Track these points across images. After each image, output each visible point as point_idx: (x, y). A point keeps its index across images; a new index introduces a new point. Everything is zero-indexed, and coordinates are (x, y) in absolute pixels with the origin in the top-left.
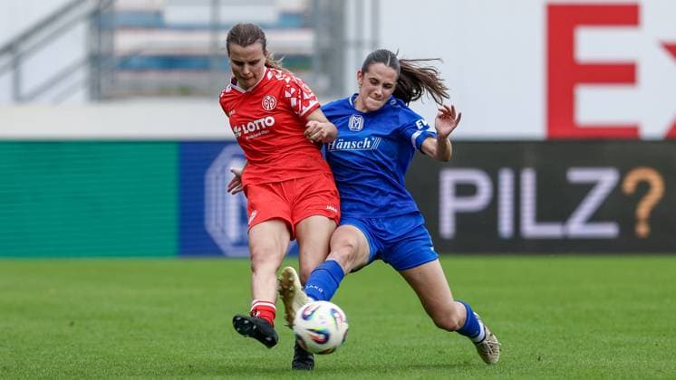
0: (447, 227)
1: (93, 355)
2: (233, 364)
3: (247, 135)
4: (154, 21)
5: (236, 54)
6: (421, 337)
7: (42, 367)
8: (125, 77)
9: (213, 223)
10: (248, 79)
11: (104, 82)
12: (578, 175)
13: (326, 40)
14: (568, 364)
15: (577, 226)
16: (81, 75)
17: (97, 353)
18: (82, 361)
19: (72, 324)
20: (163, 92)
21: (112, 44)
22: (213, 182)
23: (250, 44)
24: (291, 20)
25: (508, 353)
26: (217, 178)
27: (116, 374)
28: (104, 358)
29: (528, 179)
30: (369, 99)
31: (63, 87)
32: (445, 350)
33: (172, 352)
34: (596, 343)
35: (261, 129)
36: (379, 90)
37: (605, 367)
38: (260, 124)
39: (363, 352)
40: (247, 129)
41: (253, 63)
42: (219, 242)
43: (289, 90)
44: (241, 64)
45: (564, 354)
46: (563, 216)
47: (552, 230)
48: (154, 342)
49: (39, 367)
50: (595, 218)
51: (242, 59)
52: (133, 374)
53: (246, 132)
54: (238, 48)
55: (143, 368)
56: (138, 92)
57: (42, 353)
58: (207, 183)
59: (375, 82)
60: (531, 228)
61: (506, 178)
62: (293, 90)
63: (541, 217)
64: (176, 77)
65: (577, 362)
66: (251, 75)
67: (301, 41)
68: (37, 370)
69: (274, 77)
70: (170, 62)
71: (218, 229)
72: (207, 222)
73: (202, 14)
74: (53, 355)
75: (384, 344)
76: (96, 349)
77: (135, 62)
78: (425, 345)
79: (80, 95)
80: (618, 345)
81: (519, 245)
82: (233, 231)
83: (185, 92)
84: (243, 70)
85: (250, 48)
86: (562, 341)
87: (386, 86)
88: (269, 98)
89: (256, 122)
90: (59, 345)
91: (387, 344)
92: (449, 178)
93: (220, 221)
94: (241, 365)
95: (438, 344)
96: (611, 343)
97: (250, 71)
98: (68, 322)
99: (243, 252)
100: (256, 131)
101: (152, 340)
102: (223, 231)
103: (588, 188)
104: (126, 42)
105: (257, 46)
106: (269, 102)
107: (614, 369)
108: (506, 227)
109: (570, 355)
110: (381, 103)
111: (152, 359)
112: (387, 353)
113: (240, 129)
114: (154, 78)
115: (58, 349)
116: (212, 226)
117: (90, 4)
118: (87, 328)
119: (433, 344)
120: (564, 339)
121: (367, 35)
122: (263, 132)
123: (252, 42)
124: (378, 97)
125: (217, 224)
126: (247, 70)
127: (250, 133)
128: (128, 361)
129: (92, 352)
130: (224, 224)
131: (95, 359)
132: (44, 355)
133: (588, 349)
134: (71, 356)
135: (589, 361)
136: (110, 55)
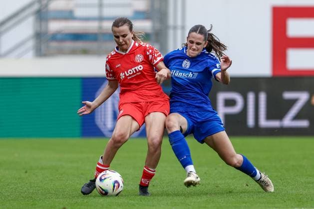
1: (37, 188)
3: (128, 76)
4: (69, 16)
6: (207, 179)
7: (10, 195)
8: (54, 44)
9: (99, 120)
11: (43, 47)
12: (288, 95)
13: (158, 25)
15: (288, 122)
16: (31, 44)
17: (39, 187)
18: (31, 191)
19: (26, 172)
20: (74, 52)
21: (47, 27)
23: (121, 26)
24: (140, 15)
25: (252, 187)
27: (49, 198)
28: (43, 190)
29: (263, 97)
32: (220, 186)
34: (297, 182)
35: (136, 72)
37: (302, 194)
38: (135, 70)
39: (177, 187)
40: (128, 73)
41: (124, 36)
42: (102, 130)
43: (148, 51)
44: (118, 37)
46: (280, 117)
47: (275, 124)
49: (9, 194)
50: (297, 117)
51: (118, 34)
52: (58, 198)
53: (127, 75)
55: (63, 195)
56: (61, 52)
57: (11, 187)
59: (192, 42)
60: (264, 123)
61: (251, 97)
62: (150, 51)
63: (269, 117)
64: (80, 45)
65: (287, 192)
67: (142, 26)
68: (8, 196)
69: (139, 44)
70: (77, 37)
71: (102, 123)
72: (96, 120)
73: (94, 12)
74: (16, 188)
76: (38, 185)
77: (59, 36)
78: (209, 183)
79: (31, 54)
80: (309, 183)
81: (258, 131)
82: (109, 124)
83: (85, 52)
85: (122, 28)
86: (280, 181)
87: (198, 44)
88: (139, 56)
89: (133, 69)
90: (20, 183)
92: (222, 97)
93: (103, 120)
95: (216, 182)
96: (305, 182)
97: (123, 40)
98: (24, 171)
100: (133, 74)
101: (67, 180)
102: (105, 125)
103: (293, 102)
104: (54, 26)
105: (125, 27)
106: (139, 58)
107: (307, 195)
108: (251, 122)
109: (284, 188)
113: (124, 74)
114: (69, 45)
115: (19, 185)
116: (99, 122)
117: (36, 7)
118: (34, 174)
119: (213, 182)
120: (281, 179)
121: (179, 23)
122: (137, 74)
123: (122, 25)
124: (194, 50)
125: (101, 121)
126: (121, 40)
127: (130, 75)
128: (55, 191)
129: (37, 186)
130: (105, 121)
131: (38, 190)
132: (12, 188)
133: (293, 185)
134: (25, 189)
135: (294, 191)
136: (46, 33)
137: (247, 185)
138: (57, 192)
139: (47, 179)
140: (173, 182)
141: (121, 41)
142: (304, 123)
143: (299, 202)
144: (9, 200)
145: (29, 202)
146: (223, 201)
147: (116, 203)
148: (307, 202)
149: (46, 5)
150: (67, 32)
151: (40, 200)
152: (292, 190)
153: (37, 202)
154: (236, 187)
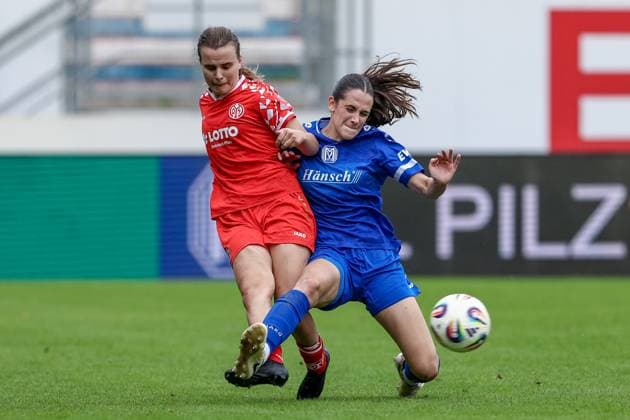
0: (444, 247)
1: (69, 384)
2: (217, 393)
4: (132, 28)
5: (208, 57)
7: (15, 396)
8: (103, 88)
9: (196, 243)
10: (220, 85)
11: (80, 94)
12: (582, 192)
13: (315, 49)
14: (574, 392)
15: (582, 246)
16: (56, 86)
17: (73, 381)
18: (58, 389)
19: (46, 350)
20: (143, 104)
21: (88, 53)
22: (196, 200)
23: (221, 46)
24: (278, 27)
25: (510, 381)
26: (200, 196)
27: (94, 403)
28: (81, 386)
29: (531, 196)
30: (345, 127)
31: (36, 98)
33: (153, 379)
34: (602, 370)
35: (225, 139)
36: (356, 118)
37: (612, 396)
38: (224, 133)
40: (212, 137)
41: (226, 66)
42: (202, 263)
44: (213, 68)
45: (568, 382)
46: (567, 236)
47: (556, 251)
48: (133, 370)
49: (12, 395)
50: (602, 237)
51: (214, 62)
52: (112, 403)
54: (209, 51)
55: (122, 396)
56: (116, 104)
57: (15, 381)
58: (189, 200)
59: (352, 109)
60: (533, 248)
61: (507, 195)
63: (544, 237)
64: (156, 88)
65: (582, 390)
66: (225, 80)
67: (289, 49)
68: (10, 398)
70: (150, 72)
71: (202, 249)
72: (189, 242)
73: (185, 21)
74: (27, 384)
75: (378, 371)
76: (72, 377)
77: (113, 72)
79: (55, 108)
80: (626, 372)
81: (521, 266)
82: (217, 252)
83: (167, 104)
84: (215, 75)
85: (223, 50)
86: (567, 368)
87: (362, 113)
88: (237, 106)
90: (33, 373)
91: (381, 371)
92: (447, 195)
93: (204, 242)
94: (226, 394)
96: (618, 370)
97: (223, 75)
98: (43, 348)
99: (229, 274)
100: (220, 141)
101: (131, 367)
102: (207, 252)
103: (593, 205)
104: (104, 50)
105: (229, 49)
106: (237, 111)
107: (622, 397)
108: (506, 246)
109: (575, 382)
110: (356, 132)
111: (132, 387)
112: (380, 381)
114: (134, 88)
115: (32, 377)
116: (195, 246)
117: (65, 11)
118: (63, 355)
120: (569, 365)
121: (359, 43)
122: (226, 142)
123: (224, 44)
124: (354, 125)
125: (200, 244)
126: (220, 73)
128: (106, 389)
129: (69, 380)
130: (207, 245)
131: (72, 387)
132: (17, 383)
133: (594, 376)
134: (45, 384)
135: (595, 390)
136: (86, 64)
137: (499, 377)
138: (110, 392)
139: (90, 365)
140: (347, 370)
141: (220, 75)
142: (615, 250)
143: (606, 411)
144: (12, 408)
145: (52, 412)
146: (450, 410)
147: (231, 413)
148: (622, 410)
149: (87, 8)
150: (129, 61)
151: (76, 406)
152: (591, 385)
153: (69, 413)
154: (477, 381)
